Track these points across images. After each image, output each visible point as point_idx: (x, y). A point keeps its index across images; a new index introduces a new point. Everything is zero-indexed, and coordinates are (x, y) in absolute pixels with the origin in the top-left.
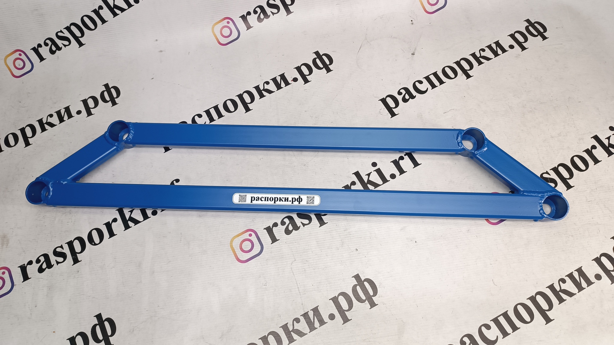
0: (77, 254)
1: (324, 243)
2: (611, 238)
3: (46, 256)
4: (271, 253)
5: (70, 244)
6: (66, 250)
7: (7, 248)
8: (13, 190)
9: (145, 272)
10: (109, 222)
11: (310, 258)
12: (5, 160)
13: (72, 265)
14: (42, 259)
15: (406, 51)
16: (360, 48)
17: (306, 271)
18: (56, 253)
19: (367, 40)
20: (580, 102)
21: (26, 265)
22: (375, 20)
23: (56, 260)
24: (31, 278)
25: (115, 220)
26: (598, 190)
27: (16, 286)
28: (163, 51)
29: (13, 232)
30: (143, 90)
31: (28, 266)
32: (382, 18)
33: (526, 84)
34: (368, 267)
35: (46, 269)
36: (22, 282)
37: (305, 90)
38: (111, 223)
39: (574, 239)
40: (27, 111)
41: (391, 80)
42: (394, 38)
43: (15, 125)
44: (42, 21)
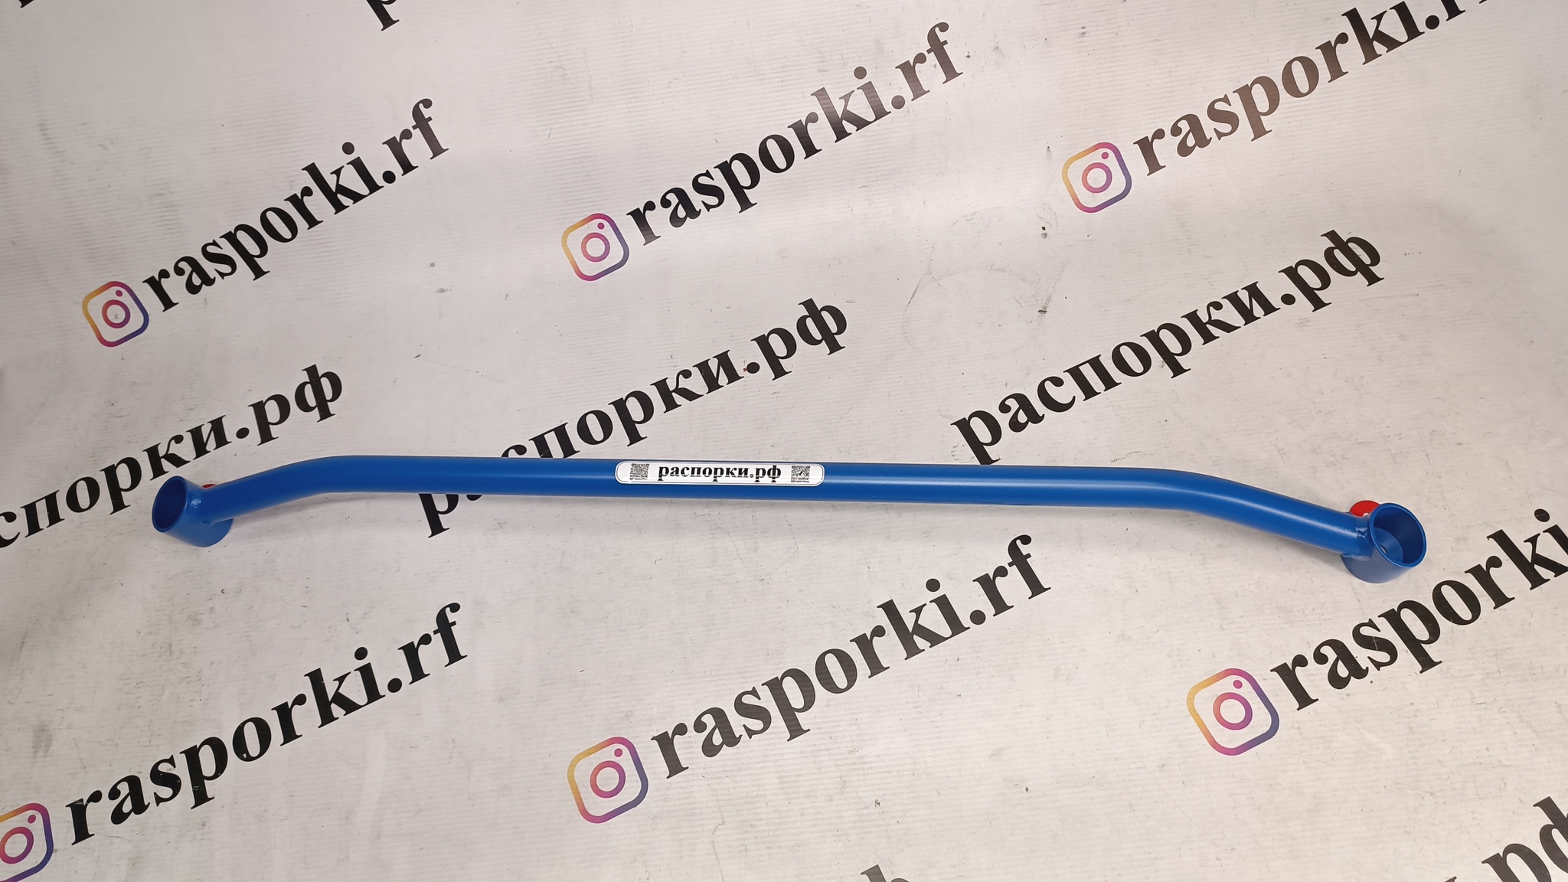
0: (205, 781)
1: (797, 781)
2: (1535, 806)
3: (134, 782)
4: (666, 800)
5: (192, 755)
6: (182, 770)
7: (45, 756)
8: (74, 616)
9: (360, 834)
10: (287, 703)
11: (761, 819)
12: (65, 541)
13: (192, 808)
14: (124, 788)
15: (1024, 302)
16: (914, 294)
17: (748, 853)
18: (157, 777)
19: (931, 273)
20: (1460, 444)
21: (85, 803)
22: (954, 224)
23: (155, 794)
24: (93, 835)
25: (300, 700)
26: (1502, 675)
27: (58, 852)
28: (447, 290)
29: (63, 717)
30: (394, 382)
31: (91, 803)
32: (969, 220)
33: (1322, 394)
34: (903, 850)
35: (129, 813)
36: (73, 844)
37: (775, 393)
38: (290, 706)
39: (1436, 803)
40: (126, 426)
41: (985, 376)
42: (998, 270)
43: (96, 458)
44: (171, 220)
